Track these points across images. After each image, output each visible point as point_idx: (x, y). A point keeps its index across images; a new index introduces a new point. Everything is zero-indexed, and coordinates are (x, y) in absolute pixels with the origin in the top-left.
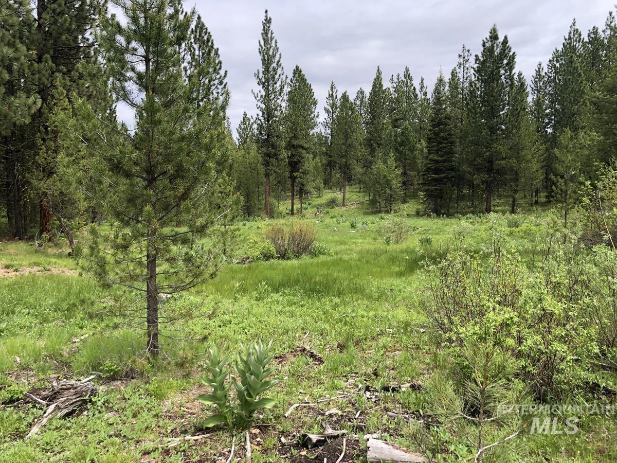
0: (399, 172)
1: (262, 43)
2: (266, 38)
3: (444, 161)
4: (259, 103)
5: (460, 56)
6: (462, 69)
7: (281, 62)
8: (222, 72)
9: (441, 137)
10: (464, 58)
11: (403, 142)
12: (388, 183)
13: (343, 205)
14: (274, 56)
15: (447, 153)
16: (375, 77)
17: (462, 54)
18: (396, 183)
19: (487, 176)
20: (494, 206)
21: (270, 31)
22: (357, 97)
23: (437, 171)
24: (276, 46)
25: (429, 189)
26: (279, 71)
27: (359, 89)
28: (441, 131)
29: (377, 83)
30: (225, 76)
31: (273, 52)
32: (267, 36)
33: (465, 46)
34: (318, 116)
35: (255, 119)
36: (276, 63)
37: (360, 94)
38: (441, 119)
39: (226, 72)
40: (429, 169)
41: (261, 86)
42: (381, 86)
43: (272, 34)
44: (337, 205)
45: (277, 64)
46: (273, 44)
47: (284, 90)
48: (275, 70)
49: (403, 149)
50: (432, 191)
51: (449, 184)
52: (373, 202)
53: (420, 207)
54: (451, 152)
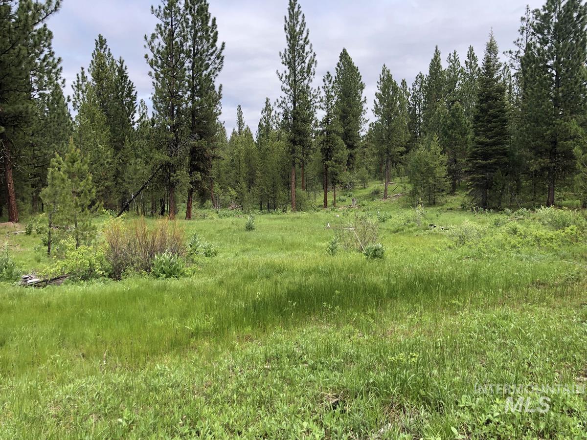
0: (445, 158)
1: (288, 19)
2: (292, 13)
3: (494, 144)
4: (285, 85)
5: (523, 19)
6: (525, 34)
7: (308, 38)
8: (218, 44)
9: (490, 115)
10: (528, 21)
11: (453, 124)
12: (430, 171)
13: (385, 197)
14: (301, 33)
15: (497, 134)
16: (433, 57)
17: (526, 17)
18: (441, 172)
19: (548, 161)
20: (559, 199)
21: (297, 5)
22: (416, 81)
23: (485, 156)
24: (303, 20)
25: (474, 178)
26: (307, 48)
27: (418, 73)
28: (490, 107)
29: (435, 65)
30: (222, 49)
31: (300, 28)
32: (293, 11)
33: (530, 6)
34: (365, 101)
35: (280, 102)
36: (303, 40)
37: (419, 79)
38: (490, 93)
39: (224, 43)
40: (475, 153)
41: (287, 66)
42: (439, 66)
43: (299, 8)
44: (379, 197)
45: (305, 41)
46: (300, 18)
47: (312, 69)
48: (303, 48)
49: (452, 132)
50: (478, 180)
51: (499, 172)
52: (414, 193)
53: (466, 199)
54: (503, 134)
